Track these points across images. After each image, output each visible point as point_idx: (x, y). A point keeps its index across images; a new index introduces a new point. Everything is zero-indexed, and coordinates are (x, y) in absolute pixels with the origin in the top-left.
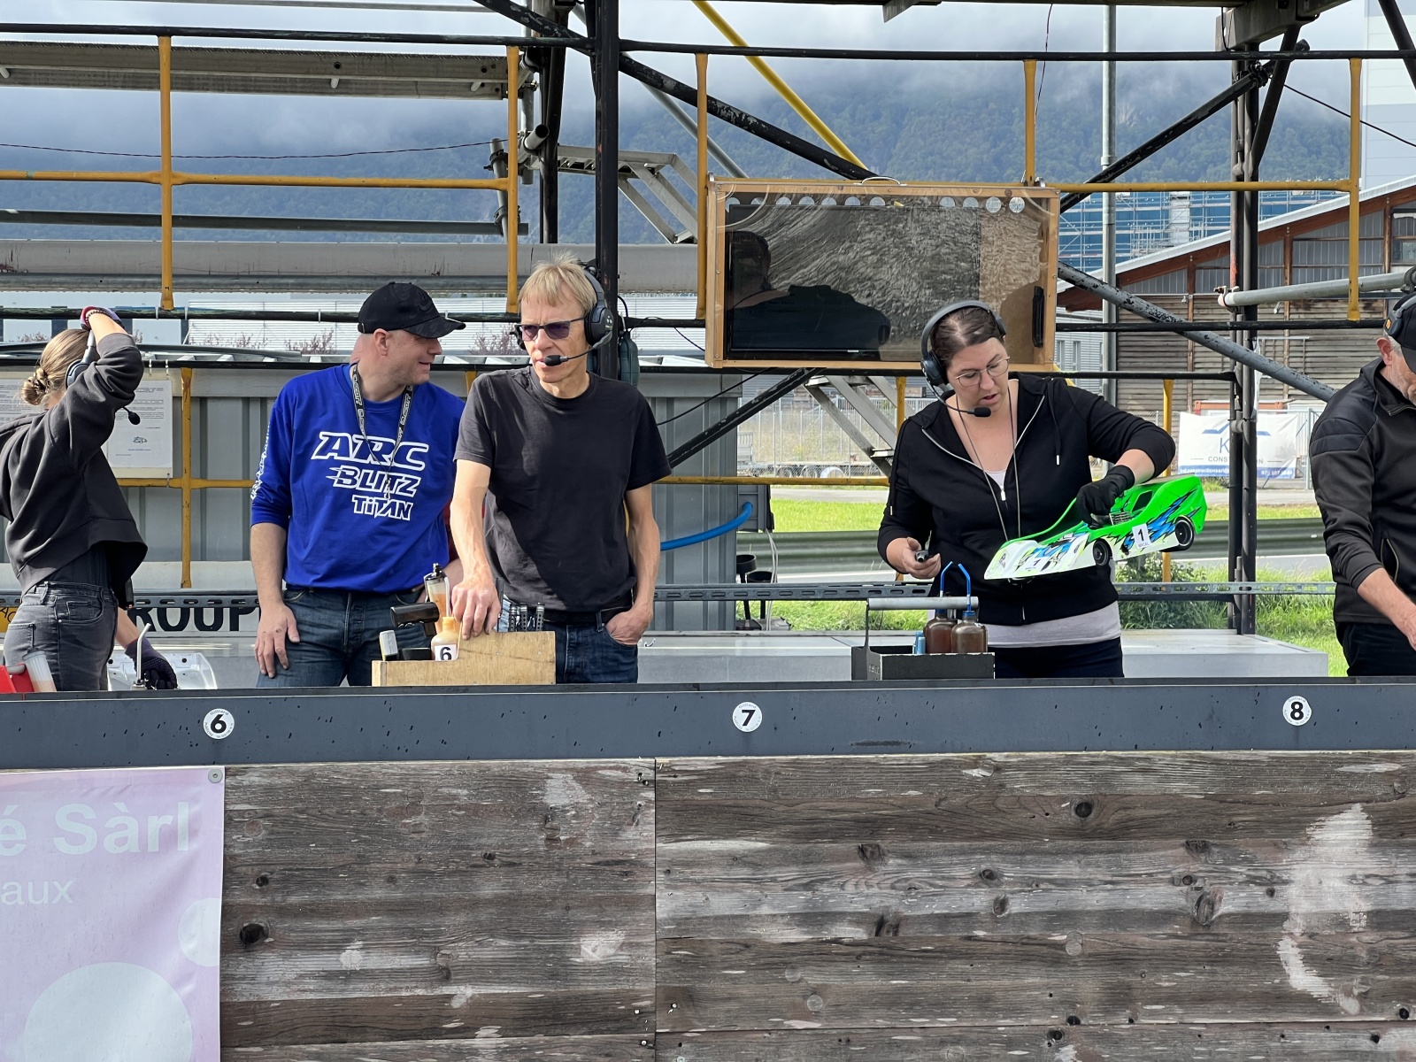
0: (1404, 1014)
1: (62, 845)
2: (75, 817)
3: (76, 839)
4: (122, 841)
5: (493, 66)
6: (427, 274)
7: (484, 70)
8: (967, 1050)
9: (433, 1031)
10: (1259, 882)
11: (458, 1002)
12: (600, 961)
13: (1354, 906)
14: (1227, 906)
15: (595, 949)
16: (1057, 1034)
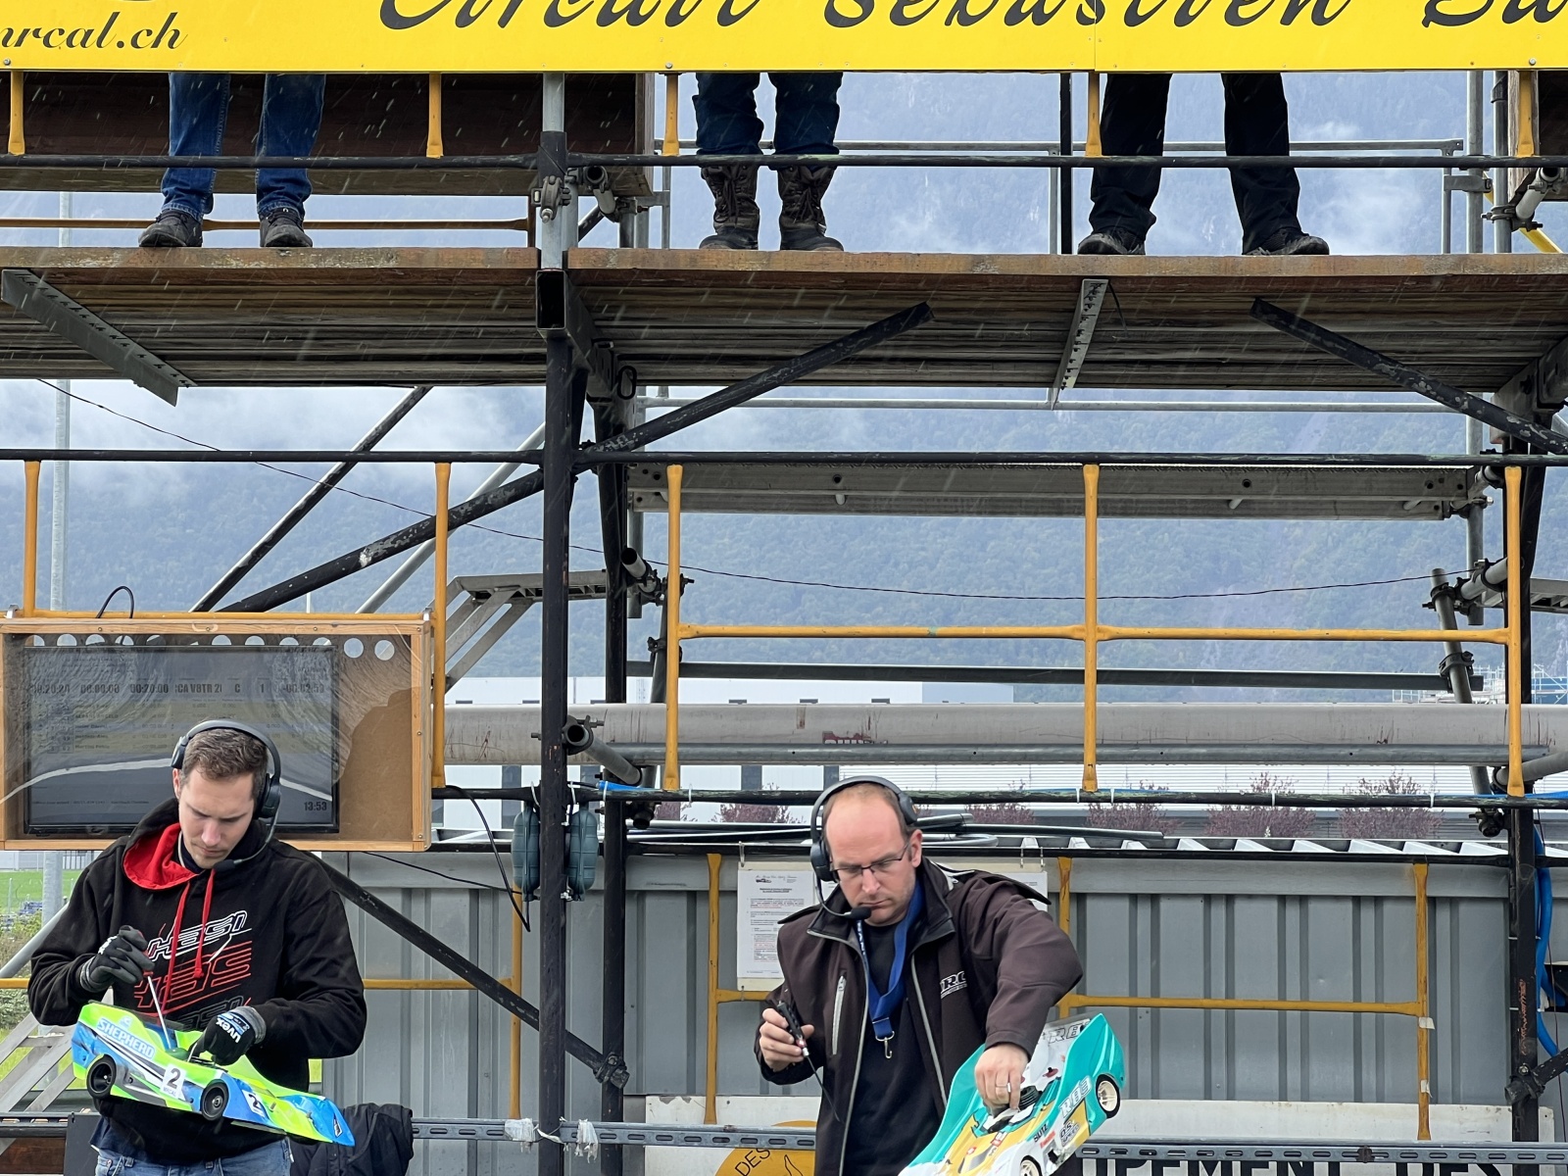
5: (1441, 481)
6: (1371, 742)
7: (1430, 486)
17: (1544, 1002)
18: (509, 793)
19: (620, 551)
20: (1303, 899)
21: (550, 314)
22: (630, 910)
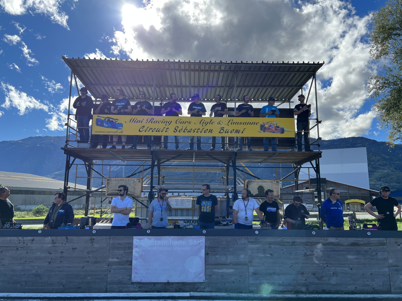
0: (327, 266)
1: (189, 244)
2: (191, 241)
3: (191, 243)
4: (195, 244)
5: (222, 169)
8: (281, 268)
9: (226, 265)
10: (311, 251)
11: (228, 262)
12: (242, 257)
13: (321, 254)
14: (308, 254)
15: (242, 256)
16: (290, 267)
17: (229, 209)
21: (152, 154)
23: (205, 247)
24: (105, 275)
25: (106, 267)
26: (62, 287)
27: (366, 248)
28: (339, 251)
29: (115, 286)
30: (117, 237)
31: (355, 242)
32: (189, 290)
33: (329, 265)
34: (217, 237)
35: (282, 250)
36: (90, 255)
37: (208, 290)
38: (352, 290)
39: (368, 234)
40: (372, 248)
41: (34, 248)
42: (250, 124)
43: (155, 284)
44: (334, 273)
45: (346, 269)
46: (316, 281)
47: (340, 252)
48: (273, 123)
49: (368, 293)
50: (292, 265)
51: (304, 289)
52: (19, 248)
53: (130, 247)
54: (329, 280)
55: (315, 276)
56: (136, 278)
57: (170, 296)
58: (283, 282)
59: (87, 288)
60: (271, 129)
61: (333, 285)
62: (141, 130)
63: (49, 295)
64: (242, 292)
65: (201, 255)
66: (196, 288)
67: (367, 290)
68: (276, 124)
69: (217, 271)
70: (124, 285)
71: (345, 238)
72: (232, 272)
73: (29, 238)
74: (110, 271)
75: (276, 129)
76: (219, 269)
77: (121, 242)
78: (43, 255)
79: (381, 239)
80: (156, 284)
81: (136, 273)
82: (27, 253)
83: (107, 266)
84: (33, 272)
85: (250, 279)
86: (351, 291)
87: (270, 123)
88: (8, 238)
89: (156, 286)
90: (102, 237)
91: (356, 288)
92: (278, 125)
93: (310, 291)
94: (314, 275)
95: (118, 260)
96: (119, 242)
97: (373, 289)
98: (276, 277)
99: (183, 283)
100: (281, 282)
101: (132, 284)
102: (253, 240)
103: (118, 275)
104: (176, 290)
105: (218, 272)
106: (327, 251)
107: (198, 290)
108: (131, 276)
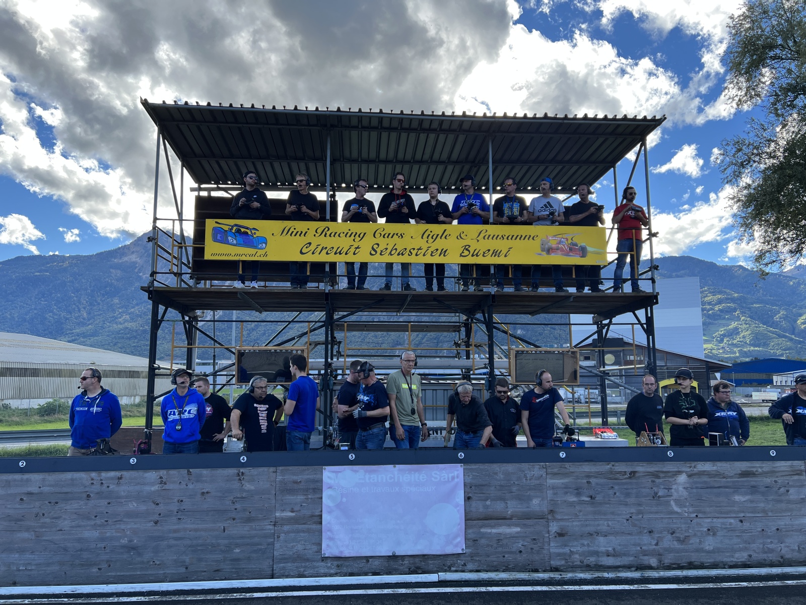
0: (697, 516)
1: (433, 479)
2: (436, 474)
3: (436, 478)
4: (445, 479)
8: (610, 523)
9: (505, 519)
10: (666, 489)
11: (509, 512)
12: (536, 504)
13: (685, 493)
14: (660, 494)
15: (535, 501)
16: (628, 520)
18: (319, 374)
19: (333, 337)
20: (436, 390)
21: (327, 299)
22: (334, 392)
23: (464, 485)
24: (268, 545)
25: (270, 529)
26: (183, 570)
27: (768, 480)
28: (719, 487)
29: (289, 564)
30: (290, 468)
31: (749, 469)
32: (435, 569)
33: (700, 515)
34: (486, 466)
35: (612, 487)
36: (238, 506)
37: (471, 569)
38: (743, 560)
39: (772, 454)
40: (780, 480)
41: (122, 493)
42: (520, 239)
43: (367, 559)
44: (709, 530)
45: (732, 521)
46: (676, 545)
47: (721, 489)
48: (564, 236)
49: (772, 565)
50: (631, 517)
51: (653, 562)
52: (92, 495)
53: (316, 488)
54: (700, 542)
55: (674, 535)
56: (329, 548)
57: (399, 582)
58: (614, 549)
59: (234, 570)
60: (562, 248)
61: (709, 552)
62: (303, 251)
63: (160, 587)
64: (536, 571)
65: (457, 500)
66: (449, 564)
67: (771, 560)
68: (572, 239)
69: (489, 531)
70: (308, 564)
71: (728, 463)
72: (518, 533)
73: (112, 474)
74: (278, 537)
75: (571, 249)
76: (492, 527)
77: (298, 478)
78: (143, 508)
79: (796, 463)
80: (370, 560)
81: (331, 539)
82: (109, 503)
83: (271, 527)
84: (123, 541)
85: (552, 544)
86: (741, 562)
87: (560, 236)
88: (69, 475)
89: (370, 563)
90: (261, 469)
91: (750, 556)
92: (575, 240)
93: (665, 565)
94: (672, 534)
95: (293, 514)
96: (295, 478)
97: (782, 557)
98: (601, 539)
99: (424, 555)
100: (610, 549)
101: (323, 560)
102: (556, 470)
103: (294, 544)
104: (410, 569)
105: (490, 533)
106: (697, 488)
107: (453, 569)
108: (320, 544)
